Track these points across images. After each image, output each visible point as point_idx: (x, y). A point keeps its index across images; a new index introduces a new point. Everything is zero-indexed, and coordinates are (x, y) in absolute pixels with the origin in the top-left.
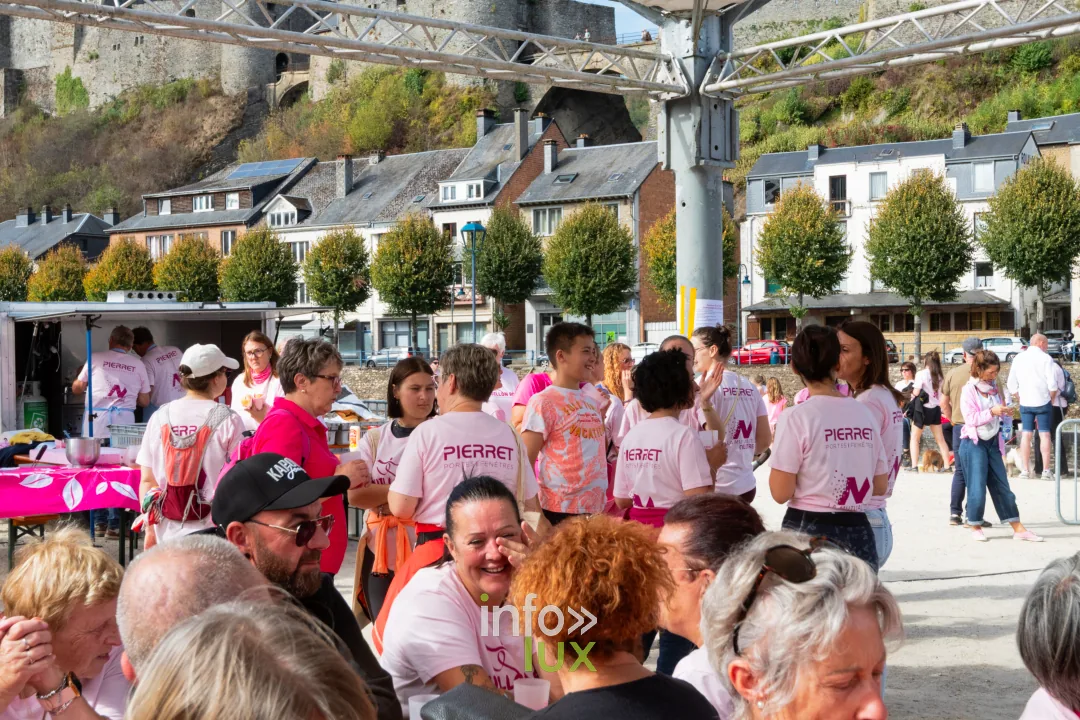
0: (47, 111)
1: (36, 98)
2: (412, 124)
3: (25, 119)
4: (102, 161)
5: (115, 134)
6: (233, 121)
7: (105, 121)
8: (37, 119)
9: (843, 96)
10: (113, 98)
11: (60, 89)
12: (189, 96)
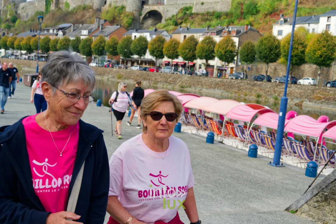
0: (62, 9)
1: (61, 6)
2: (117, 18)
3: (58, 10)
5: (71, 15)
7: (71, 12)
8: (60, 11)
9: (183, 20)
10: (74, 8)
11: (65, 5)
12: (86, 8)
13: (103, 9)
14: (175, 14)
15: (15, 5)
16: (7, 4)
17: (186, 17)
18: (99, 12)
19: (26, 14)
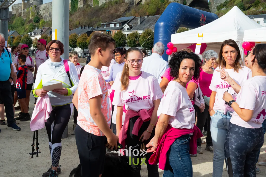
0: (91, 6)
1: (89, 3)
2: (161, 9)
3: (87, 7)
4: (100, 16)
5: (103, 11)
6: (126, 8)
7: (102, 8)
8: (89, 7)
9: (253, 4)
10: (104, 3)
11: (94, 1)
12: (118, 3)
15: (36, 7)
16: (27, 7)
19: (48, 14)
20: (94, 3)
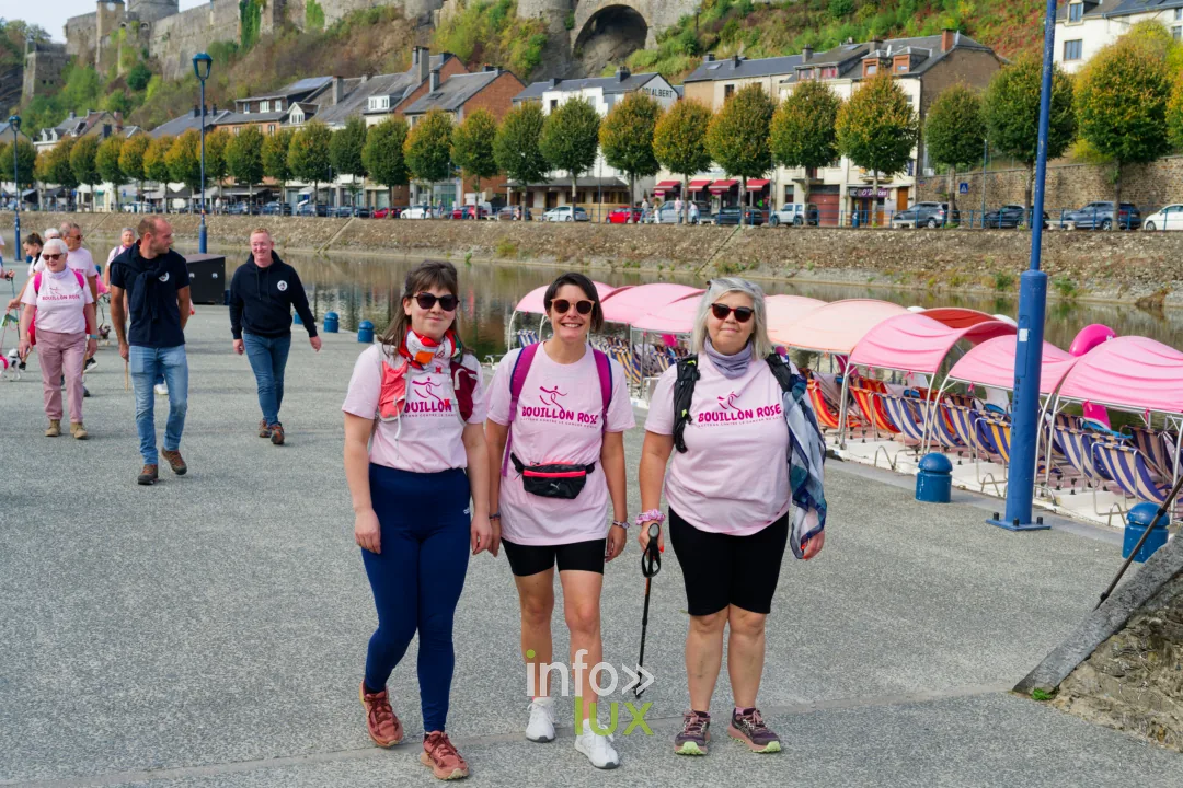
0: (300, 28)
1: (294, 19)
2: (488, 45)
3: (284, 35)
5: (331, 48)
7: (329, 37)
8: (293, 35)
9: (721, 33)
10: (339, 19)
11: (308, 12)
12: (381, 19)
13: (439, 16)
14: (692, 13)
15: (138, 28)
16: (115, 27)
17: (728, 23)
18: (425, 28)
19: (178, 56)
20: (308, 18)
